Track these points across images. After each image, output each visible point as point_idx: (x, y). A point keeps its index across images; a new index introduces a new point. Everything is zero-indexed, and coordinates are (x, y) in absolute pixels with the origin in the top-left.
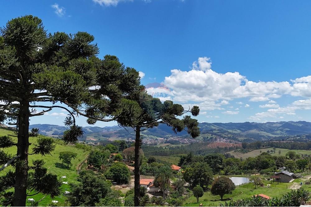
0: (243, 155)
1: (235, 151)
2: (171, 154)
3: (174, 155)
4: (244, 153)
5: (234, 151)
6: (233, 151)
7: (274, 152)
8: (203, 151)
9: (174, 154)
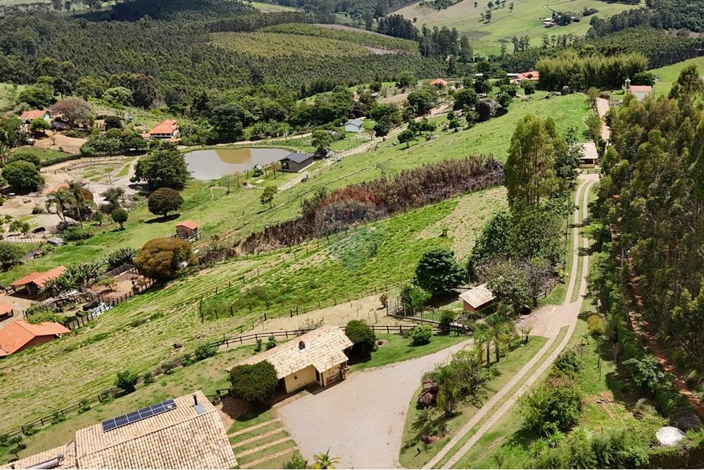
0: (437, 13)
1: (420, 5)
2: (260, 26)
3: (268, 28)
4: (439, 9)
5: (417, 4)
6: (415, 5)
7: (503, 5)
8: (354, 4)
9: (266, 25)
